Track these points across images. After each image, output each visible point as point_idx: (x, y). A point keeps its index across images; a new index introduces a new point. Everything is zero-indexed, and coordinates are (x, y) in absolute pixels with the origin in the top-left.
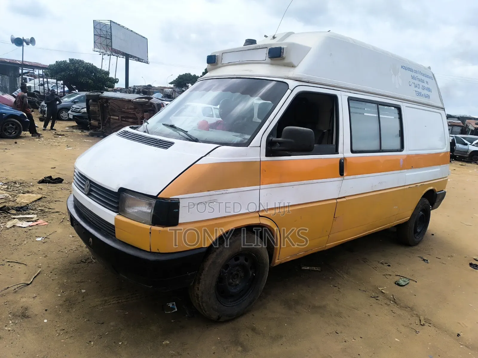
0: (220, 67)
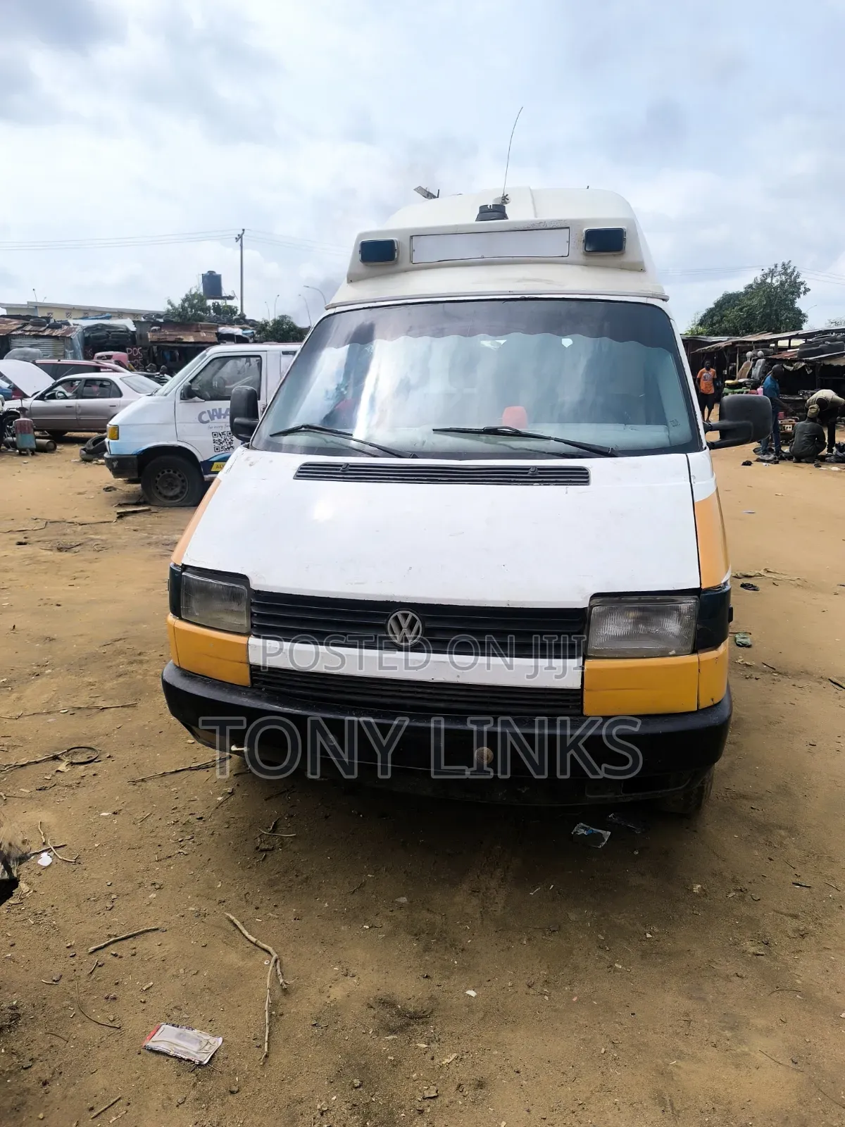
0: (406, 271)
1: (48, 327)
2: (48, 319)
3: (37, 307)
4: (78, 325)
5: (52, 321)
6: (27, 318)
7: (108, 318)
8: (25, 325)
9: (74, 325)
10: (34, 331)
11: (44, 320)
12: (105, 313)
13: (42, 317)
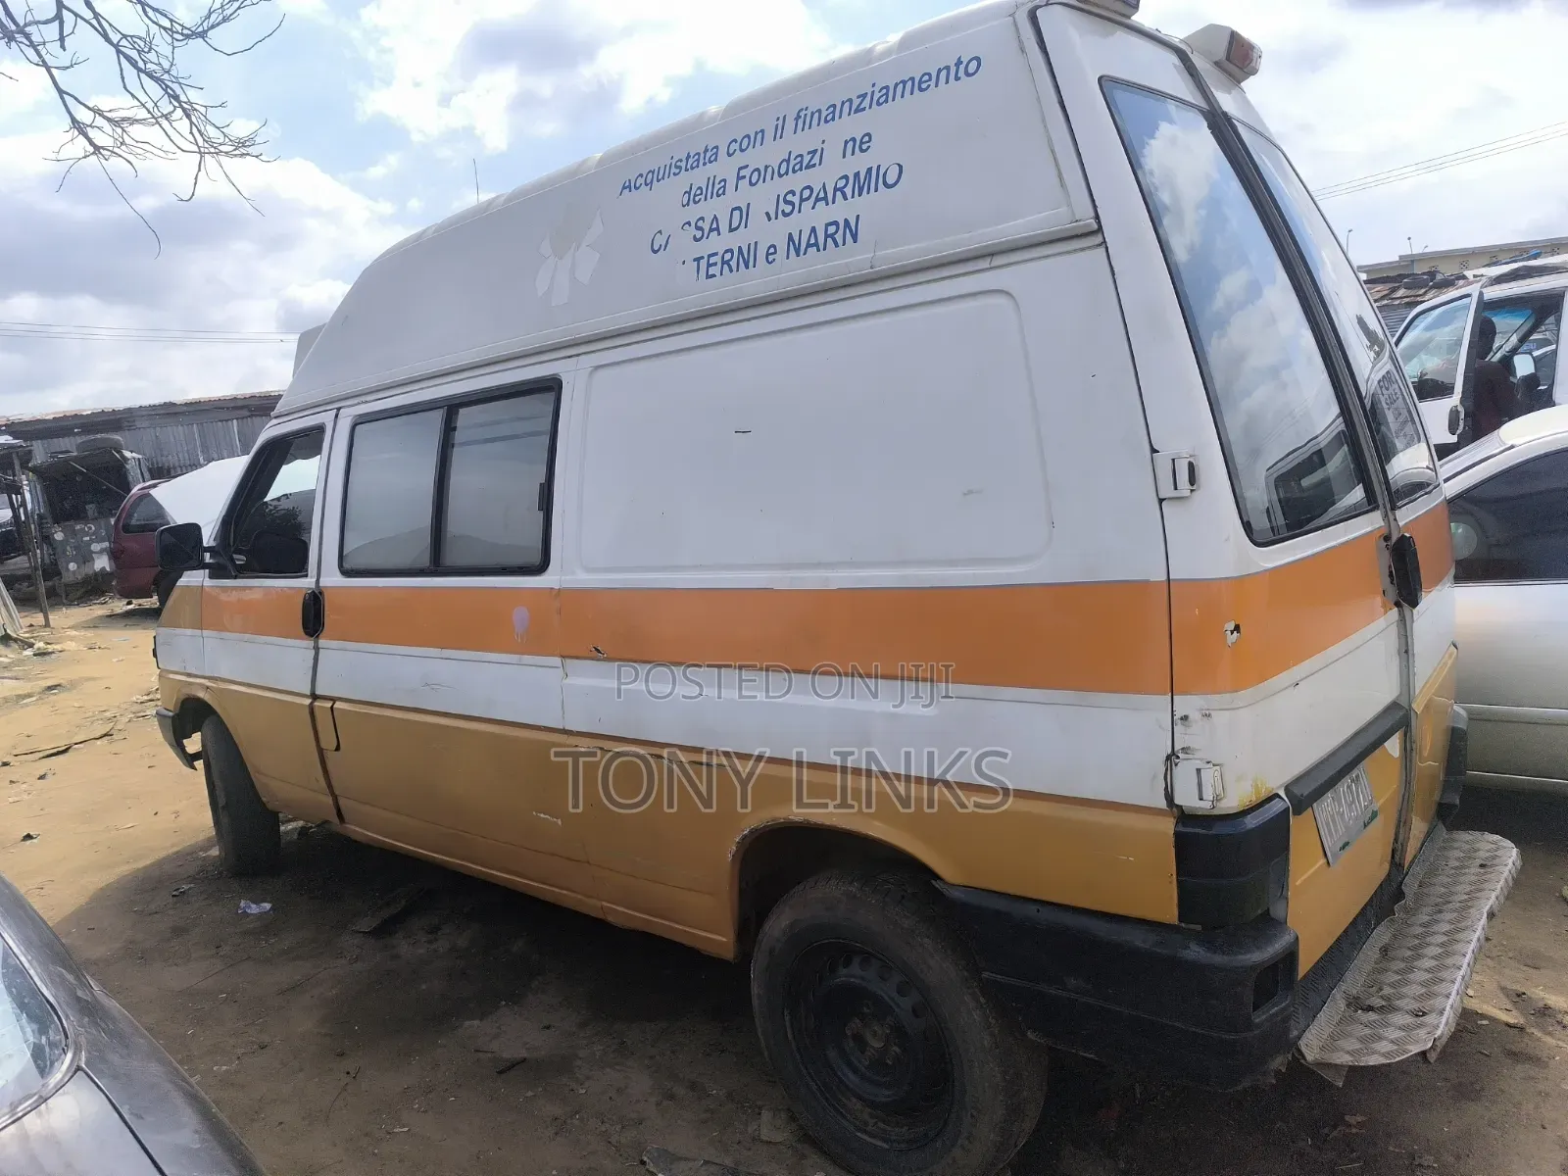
1: (1431, 288)
2: (1432, 274)
3: (1411, 260)
4: (1482, 276)
5: (1439, 277)
6: (1401, 277)
7: (1536, 257)
8: (1394, 290)
9: (1475, 276)
10: (1407, 297)
11: (1425, 277)
12: (1526, 251)
13: (1424, 274)
